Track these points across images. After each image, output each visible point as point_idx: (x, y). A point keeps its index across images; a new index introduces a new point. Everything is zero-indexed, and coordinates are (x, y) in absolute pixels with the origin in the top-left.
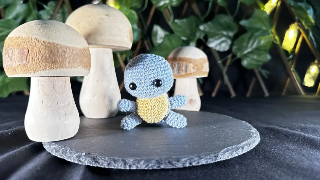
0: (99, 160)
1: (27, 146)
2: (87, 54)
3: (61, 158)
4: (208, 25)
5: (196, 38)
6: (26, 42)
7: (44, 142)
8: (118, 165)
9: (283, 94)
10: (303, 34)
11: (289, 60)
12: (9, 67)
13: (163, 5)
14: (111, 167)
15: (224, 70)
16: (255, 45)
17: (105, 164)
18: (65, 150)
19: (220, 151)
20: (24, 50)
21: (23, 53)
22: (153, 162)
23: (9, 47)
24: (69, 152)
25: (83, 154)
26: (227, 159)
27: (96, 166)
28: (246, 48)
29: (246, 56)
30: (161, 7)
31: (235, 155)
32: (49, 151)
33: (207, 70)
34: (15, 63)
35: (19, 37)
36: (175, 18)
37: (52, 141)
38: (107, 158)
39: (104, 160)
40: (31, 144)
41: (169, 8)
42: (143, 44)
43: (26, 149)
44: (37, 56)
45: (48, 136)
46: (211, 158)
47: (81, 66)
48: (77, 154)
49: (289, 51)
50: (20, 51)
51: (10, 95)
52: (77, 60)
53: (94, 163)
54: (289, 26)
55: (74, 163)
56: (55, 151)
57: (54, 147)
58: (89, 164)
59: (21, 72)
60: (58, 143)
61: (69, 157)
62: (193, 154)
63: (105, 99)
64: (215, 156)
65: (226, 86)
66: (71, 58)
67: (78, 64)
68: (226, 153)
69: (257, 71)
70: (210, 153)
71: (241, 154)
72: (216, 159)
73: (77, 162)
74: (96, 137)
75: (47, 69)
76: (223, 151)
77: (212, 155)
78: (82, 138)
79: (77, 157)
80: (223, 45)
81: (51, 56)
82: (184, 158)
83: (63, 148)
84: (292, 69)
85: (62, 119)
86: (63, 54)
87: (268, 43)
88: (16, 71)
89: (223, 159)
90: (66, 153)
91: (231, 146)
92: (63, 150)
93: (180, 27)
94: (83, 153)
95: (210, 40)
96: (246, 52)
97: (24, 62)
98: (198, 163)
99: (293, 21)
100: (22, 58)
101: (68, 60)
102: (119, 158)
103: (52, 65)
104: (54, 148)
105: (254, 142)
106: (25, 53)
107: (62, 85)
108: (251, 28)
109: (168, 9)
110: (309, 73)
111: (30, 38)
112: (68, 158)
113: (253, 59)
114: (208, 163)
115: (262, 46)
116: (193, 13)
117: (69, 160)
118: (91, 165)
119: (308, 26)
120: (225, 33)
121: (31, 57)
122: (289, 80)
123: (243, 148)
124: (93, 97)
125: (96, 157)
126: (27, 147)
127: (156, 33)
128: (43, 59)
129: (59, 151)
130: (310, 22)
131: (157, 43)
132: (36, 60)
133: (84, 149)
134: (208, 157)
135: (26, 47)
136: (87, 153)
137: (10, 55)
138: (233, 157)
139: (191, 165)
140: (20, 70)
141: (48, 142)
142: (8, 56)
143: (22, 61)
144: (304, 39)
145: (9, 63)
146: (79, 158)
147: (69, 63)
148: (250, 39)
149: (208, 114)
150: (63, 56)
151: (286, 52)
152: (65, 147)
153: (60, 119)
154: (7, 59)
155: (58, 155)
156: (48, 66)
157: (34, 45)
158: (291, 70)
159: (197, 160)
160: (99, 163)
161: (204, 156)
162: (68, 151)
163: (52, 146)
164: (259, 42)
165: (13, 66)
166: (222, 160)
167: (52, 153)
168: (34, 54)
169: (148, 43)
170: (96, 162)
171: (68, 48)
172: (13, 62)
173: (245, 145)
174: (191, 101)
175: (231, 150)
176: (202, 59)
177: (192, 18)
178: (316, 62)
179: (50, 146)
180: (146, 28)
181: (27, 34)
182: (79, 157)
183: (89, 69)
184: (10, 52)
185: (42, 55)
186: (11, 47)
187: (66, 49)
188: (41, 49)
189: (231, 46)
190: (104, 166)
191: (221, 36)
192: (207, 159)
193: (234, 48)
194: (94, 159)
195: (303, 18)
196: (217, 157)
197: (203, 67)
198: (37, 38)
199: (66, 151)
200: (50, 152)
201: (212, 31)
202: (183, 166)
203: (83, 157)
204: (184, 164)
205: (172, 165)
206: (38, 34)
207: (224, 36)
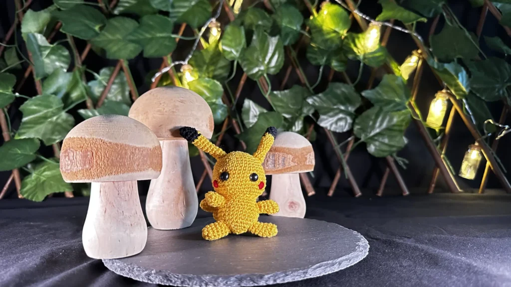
0: (171, 277)
1: (85, 264)
2: (158, 153)
3: (127, 278)
4: (319, 98)
5: (303, 115)
6: (89, 144)
7: (105, 260)
8: (193, 283)
9: (431, 192)
10: (456, 106)
11: (437, 143)
12: (69, 171)
13: (257, 73)
14: (184, 286)
15: (344, 159)
16: (385, 125)
17: (178, 282)
18: (131, 268)
19: (311, 267)
20: (87, 153)
21: (86, 156)
22: (232, 280)
23: (69, 149)
24: (137, 270)
25: (153, 272)
26: (318, 276)
27: (167, 284)
28: (373, 128)
29: (372, 139)
30: (254, 75)
31: (329, 271)
32: (112, 270)
33: (312, 163)
34: (76, 167)
35: (82, 138)
36: (273, 90)
37: (115, 258)
38: (180, 275)
39: (177, 278)
40: (89, 262)
41: (265, 75)
42: (230, 123)
43: (85, 268)
44: (102, 160)
45: (111, 252)
46: (299, 274)
47: (151, 168)
48: (146, 272)
49: (437, 130)
50: (83, 153)
51: (47, 198)
52: (147, 161)
53: (165, 281)
54: (435, 95)
55: (143, 282)
56: (119, 269)
57: (118, 264)
58: (160, 283)
59: (83, 178)
60: (122, 260)
61: (137, 276)
62: (278, 271)
63: (178, 204)
64: (304, 273)
65: (348, 180)
66: (140, 160)
67: (148, 166)
68: (318, 269)
69: (391, 160)
70: (299, 269)
71: (336, 270)
72: (305, 276)
73: (146, 281)
74: (166, 253)
75: (113, 174)
76: (313, 267)
77: (301, 271)
78: (150, 254)
79: (146, 275)
80: (342, 123)
81: (118, 159)
82: (268, 274)
83: (129, 266)
84: (442, 156)
85: (128, 232)
86: (131, 156)
87: (403, 120)
88: (77, 176)
89: (314, 276)
90: (132, 271)
91: (326, 261)
92: (129, 268)
93: (281, 101)
94: (153, 270)
95: (322, 117)
96: (372, 134)
97: (87, 166)
98: (284, 280)
99: (440, 88)
100: (85, 162)
101: (137, 163)
102: (193, 275)
103: (118, 169)
104: (119, 266)
105: (357, 256)
106: (89, 156)
107: (128, 191)
108: (378, 101)
109: (264, 77)
110: (467, 159)
111: (95, 139)
112: (135, 277)
113: (383, 143)
114: (296, 280)
115: (394, 125)
116: (298, 82)
117: (137, 279)
118: (163, 284)
119: (459, 95)
120: (342, 108)
121: (95, 160)
122: (438, 171)
123: (340, 264)
124: (163, 202)
125: (169, 274)
126: (85, 266)
127: (248, 110)
128: (109, 163)
129: (124, 270)
130: (462, 90)
131: (249, 123)
132: (100, 164)
133: (154, 266)
134: (296, 274)
135: (90, 149)
136: (158, 271)
137: (71, 158)
138: (327, 273)
139: (275, 283)
140: (82, 175)
141: (110, 260)
142: (69, 159)
143: (85, 165)
144: (456, 112)
145: (69, 168)
146: (149, 277)
147: (138, 165)
148: (377, 116)
149: (314, 222)
150: (131, 159)
151: (432, 131)
152: (131, 264)
153: (125, 232)
154: (66, 163)
155: (123, 274)
156: (114, 170)
157: (99, 146)
158: (440, 157)
159: (283, 277)
160: (171, 281)
161: (290, 272)
162: (135, 269)
163: (115, 264)
164: (391, 120)
165: (74, 171)
166: (312, 277)
167: (115, 272)
168: (99, 157)
169: (237, 122)
170: (168, 280)
171: (137, 149)
172: (74, 166)
173: (344, 260)
174: (292, 205)
175: (324, 266)
176: (304, 149)
177: (297, 88)
178: (477, 144)
179: (113, 263)
180: (234, 103)
181: (91, 135)
182: (148, 275)
183: (160, 171)
184: (71, 154)
185: (108, 158)
186: (72, 150)
187: (135, 150)
188: (106, 152)
189: (353, 124)
190: (178, 284)
191: (337, 111)
192: (294, 275)
193: (356, 127)
194: (166, 276)
195: (451, 85)
196: (307, 273)
197: (306, 159)
198: (102, 139)
199: (133, 269)
200: (114, 271)
201: (325, 105)
202: (266, 283)
203: (153, 275)
204: (267, 281)
205: (254, 282)
206: (103, 135)
207: (341, 111)
